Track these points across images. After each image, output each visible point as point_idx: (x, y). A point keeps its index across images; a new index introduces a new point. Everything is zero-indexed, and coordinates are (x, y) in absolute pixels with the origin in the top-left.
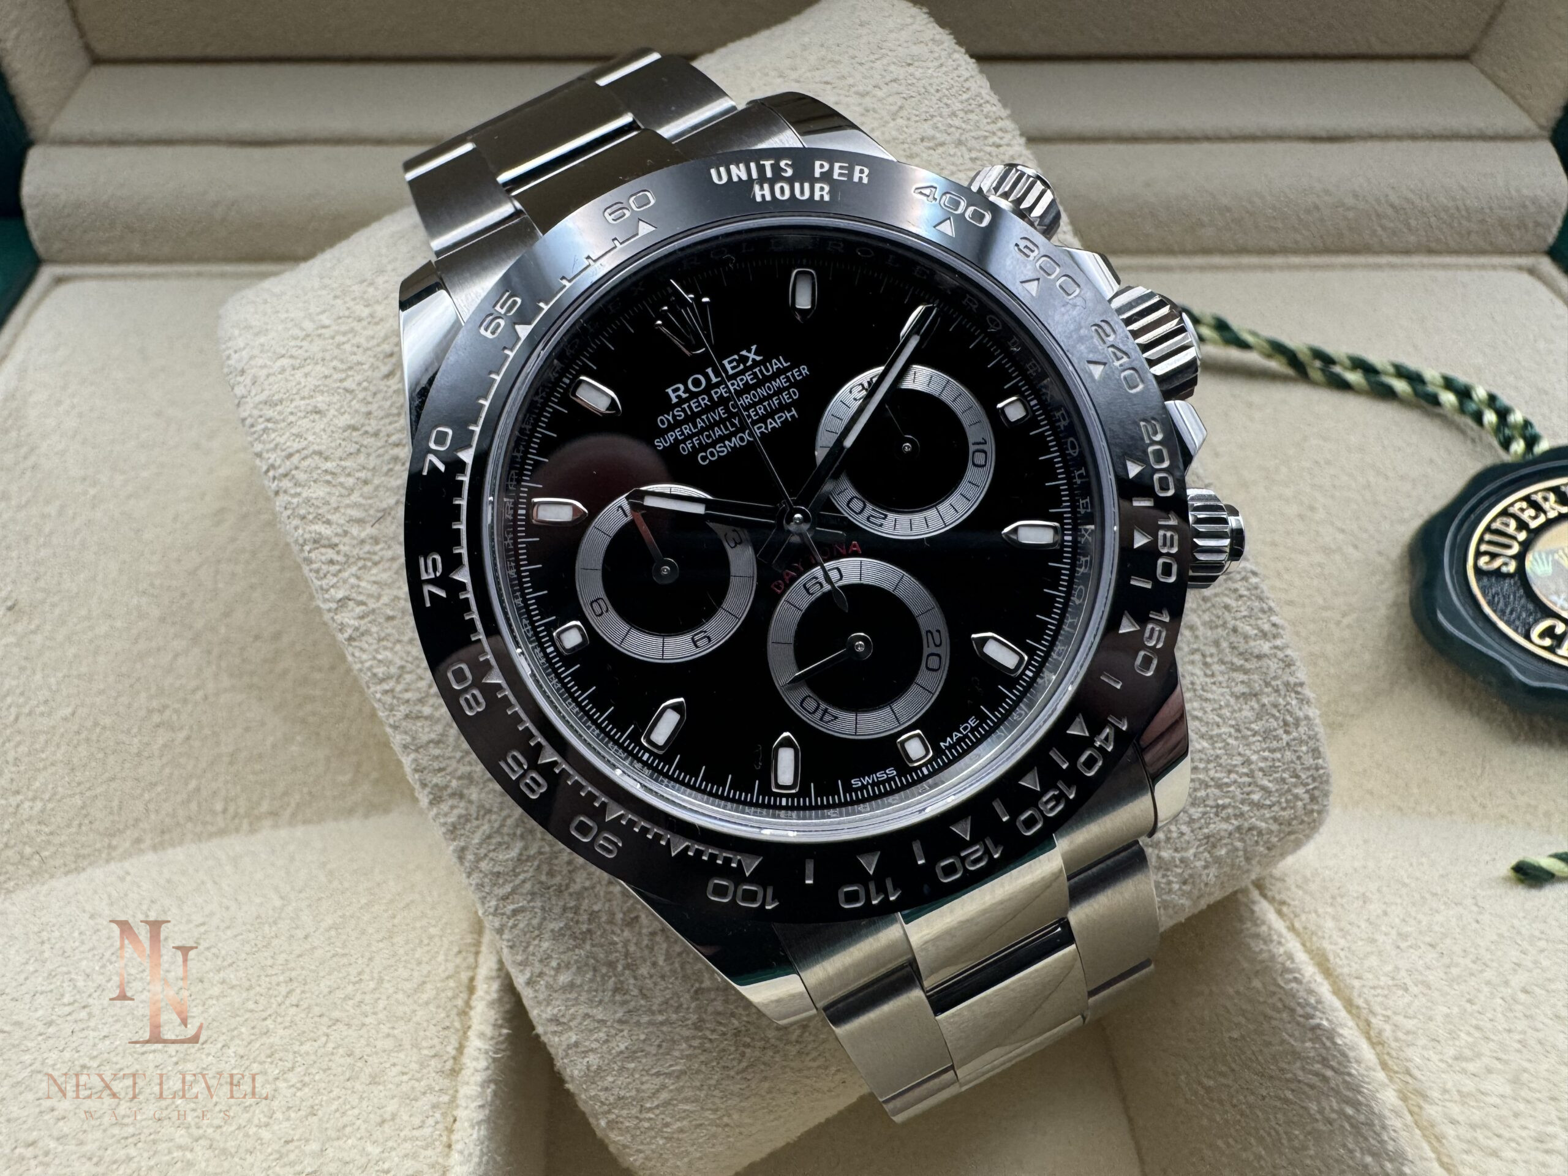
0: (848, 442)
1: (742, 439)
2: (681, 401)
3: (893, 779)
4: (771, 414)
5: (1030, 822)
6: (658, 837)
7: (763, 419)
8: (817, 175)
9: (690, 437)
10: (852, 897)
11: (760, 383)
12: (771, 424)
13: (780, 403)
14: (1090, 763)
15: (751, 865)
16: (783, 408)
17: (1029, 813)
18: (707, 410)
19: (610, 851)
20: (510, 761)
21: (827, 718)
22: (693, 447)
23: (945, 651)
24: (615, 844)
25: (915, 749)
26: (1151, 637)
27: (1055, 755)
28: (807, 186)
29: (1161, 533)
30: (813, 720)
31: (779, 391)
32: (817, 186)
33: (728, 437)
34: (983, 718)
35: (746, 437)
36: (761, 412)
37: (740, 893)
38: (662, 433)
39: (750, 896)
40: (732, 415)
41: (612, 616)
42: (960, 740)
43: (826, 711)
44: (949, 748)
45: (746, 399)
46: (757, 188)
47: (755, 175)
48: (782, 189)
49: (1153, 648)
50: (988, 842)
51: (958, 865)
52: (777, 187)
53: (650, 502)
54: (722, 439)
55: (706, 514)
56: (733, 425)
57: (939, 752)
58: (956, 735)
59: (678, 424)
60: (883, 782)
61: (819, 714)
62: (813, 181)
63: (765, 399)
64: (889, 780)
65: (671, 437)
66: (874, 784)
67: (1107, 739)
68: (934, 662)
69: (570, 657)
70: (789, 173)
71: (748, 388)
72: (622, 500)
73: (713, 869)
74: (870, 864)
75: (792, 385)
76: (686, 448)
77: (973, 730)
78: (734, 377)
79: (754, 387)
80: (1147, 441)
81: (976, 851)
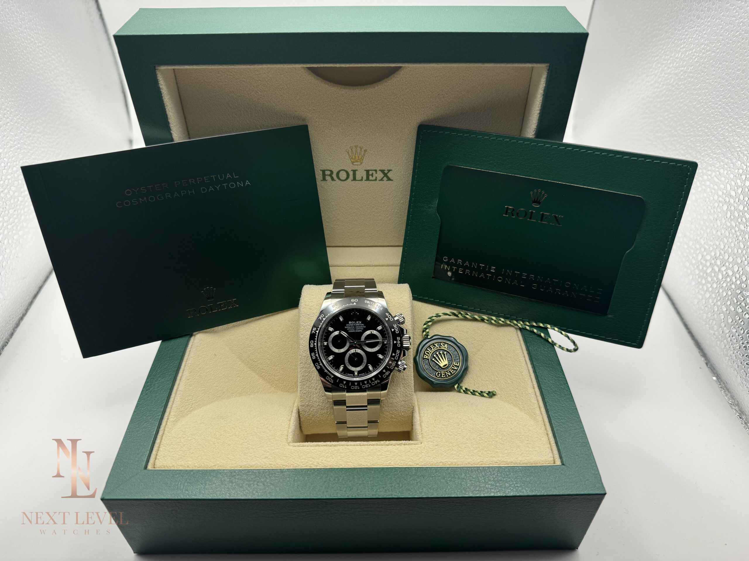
4: (359, 330)
7: (358, 330)
11: (360, 326)
16: (361, 330)
18: (352, 326)
69: (324, 346)
71: (358, 326)
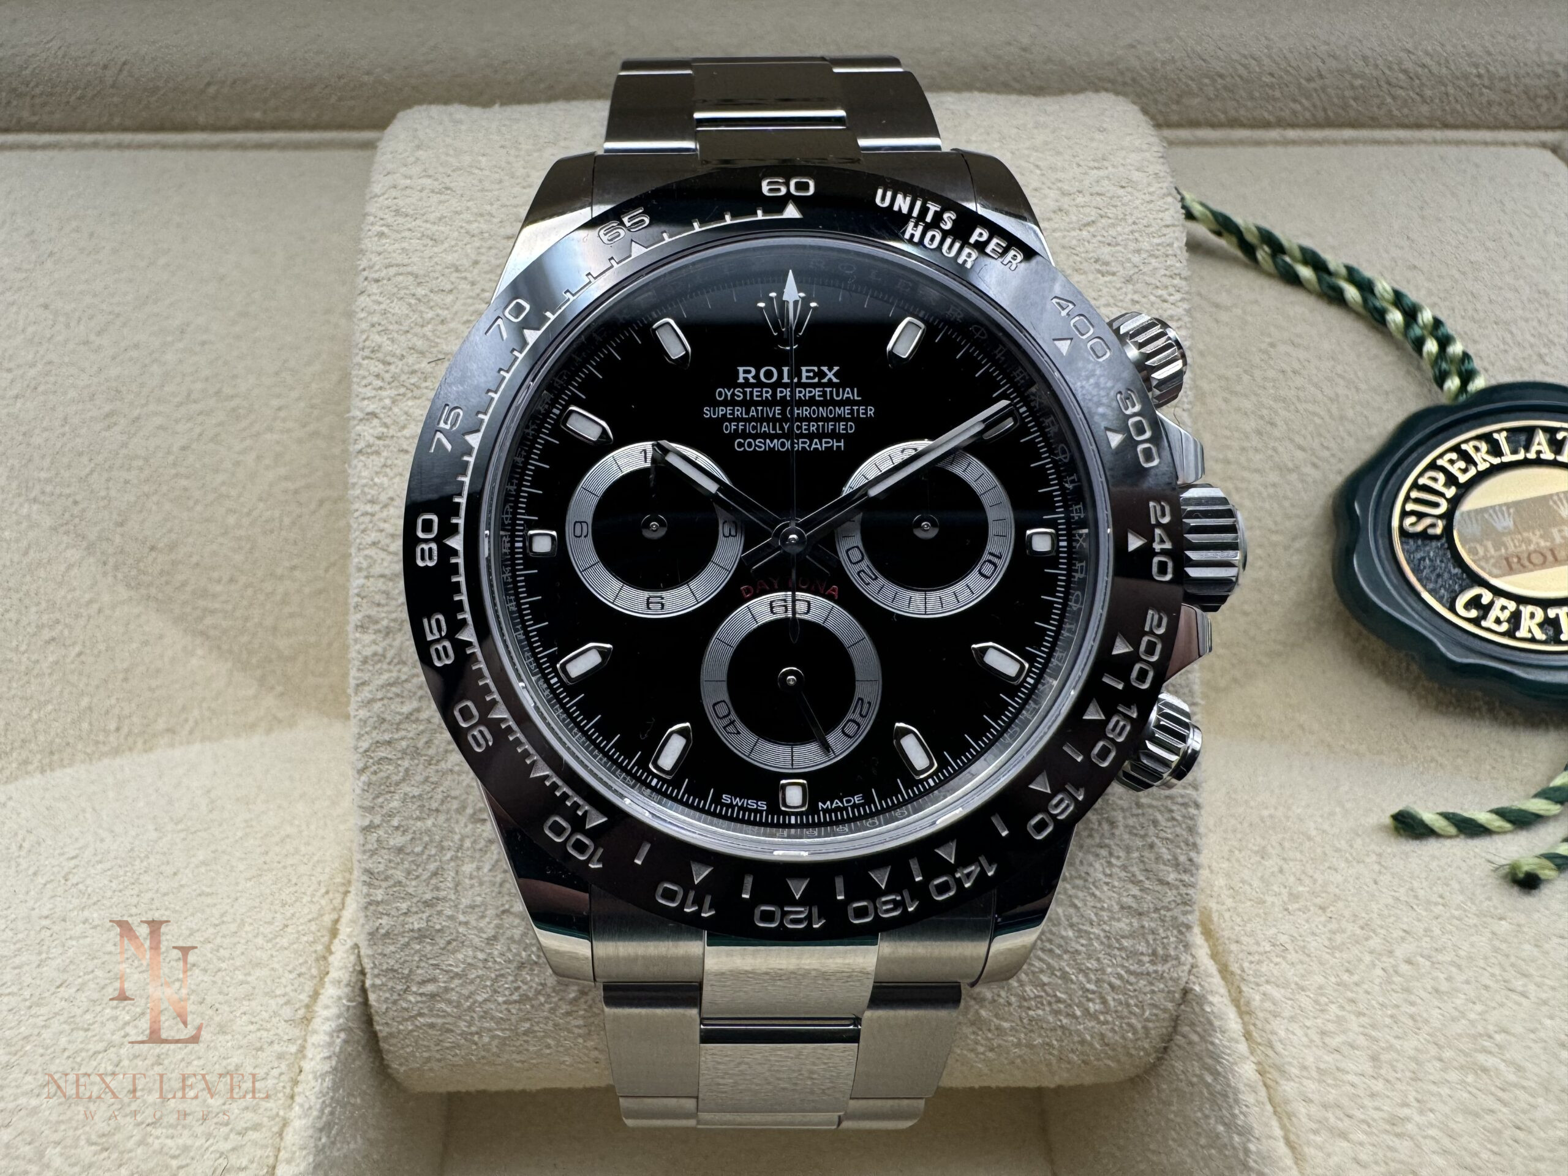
0: (874, 492)
1: (783, 445)
2: (747, 383)
3: (761, 812)
5: (861, 913)
6: (526, 754)
8: (972, 241)
9: (738, 420)
10: (669, 895)
12: (816, 445)
13: (834, 430)
14: (943, 888)
15: (597, 820)
17: (864, 903)
19: (479, 745)
20: (433, 622)
21: (731, 729)
22: (736, 430)
23: (867, 726)
24: (486, 741)
25: (794, 796)
26: (1057, 806)
27: (914, 865)
28: (957, 245)
29: (1114, 719)
30: (717, 725)
31: (839, 419)
32: (967, 250)
33: (772, 437)
34: (869, 800)
35: (788, 445)
36: (813, 429)
37: (573, 840)
38: (716, 404)
39: (580, 847)
40: (785, 419)
41: (588, 543)
42: (838, 809)
43: (732, 722)
44: (826, 811)
45: (805, 411)
46: (911, 225)
47: (915, 213)
48: (933, 238)
49: (1054, 817)
50: (815, 910)
51: (778, 915)
52: (929, 234)
53: (672, 459)
54: (765, 436)
55: (716, 495)
56: (782, 428)
57: (813, 810)
58: (837, 803)
59: (733, 403)
60: (750, 811)
61: (726, 721)
62: (965, 243)
63: (822, 419)
64: (756, 811)
65: (721, 411)
66: (741, 808)
67: (968, 875)
68: (851, 729)
70: (948, 226)
72: (648, 445)
73: (558, 805)
74: (701, 874)
75: (852, 419)
76: (729, 428)
77: (854, 806)
78: (805, 386)
79: (819, 404)
80: (1147, 629)
81: (801, 912)
